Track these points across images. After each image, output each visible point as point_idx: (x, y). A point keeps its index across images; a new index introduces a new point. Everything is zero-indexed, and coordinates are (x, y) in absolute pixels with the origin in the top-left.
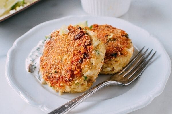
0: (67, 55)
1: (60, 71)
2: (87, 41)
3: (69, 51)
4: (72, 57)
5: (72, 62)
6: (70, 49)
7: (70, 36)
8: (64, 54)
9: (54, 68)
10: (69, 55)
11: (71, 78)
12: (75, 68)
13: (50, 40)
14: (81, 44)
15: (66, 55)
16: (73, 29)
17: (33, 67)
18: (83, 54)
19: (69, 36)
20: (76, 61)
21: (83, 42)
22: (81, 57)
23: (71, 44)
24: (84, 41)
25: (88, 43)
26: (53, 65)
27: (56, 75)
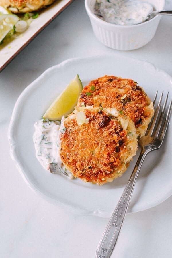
0: (99, 147)
1: (96, 165)
2: (117, 127)
3: (99, 143)
4: (106, 149)
5: (109, 154)
6: (99, 140)
7: (93, 124)
8: (95, 147)
9: (87, 164)
10: (101, 147)
11: (112, 170)
12: (114, 159)
13: (66, 132)
14: (111, 132)
15: (96, 147)
16: (92, 115)
17: (54, 165)
18: (118, 143)
19: (91, 124)
20: (112, 152)
21: (113, 130)
22: (116, 146)
23: (98, 134)
24: (114, 128)
25: (120, 129)
26: (84, 162)
27: (91, 170)
